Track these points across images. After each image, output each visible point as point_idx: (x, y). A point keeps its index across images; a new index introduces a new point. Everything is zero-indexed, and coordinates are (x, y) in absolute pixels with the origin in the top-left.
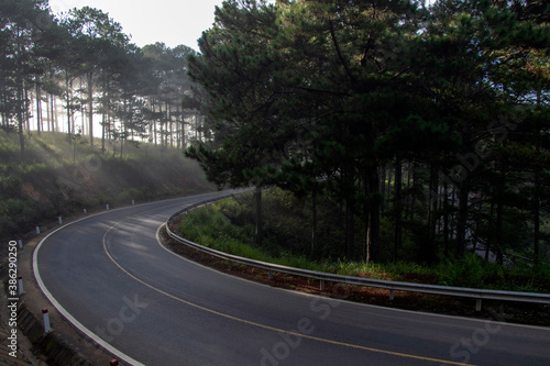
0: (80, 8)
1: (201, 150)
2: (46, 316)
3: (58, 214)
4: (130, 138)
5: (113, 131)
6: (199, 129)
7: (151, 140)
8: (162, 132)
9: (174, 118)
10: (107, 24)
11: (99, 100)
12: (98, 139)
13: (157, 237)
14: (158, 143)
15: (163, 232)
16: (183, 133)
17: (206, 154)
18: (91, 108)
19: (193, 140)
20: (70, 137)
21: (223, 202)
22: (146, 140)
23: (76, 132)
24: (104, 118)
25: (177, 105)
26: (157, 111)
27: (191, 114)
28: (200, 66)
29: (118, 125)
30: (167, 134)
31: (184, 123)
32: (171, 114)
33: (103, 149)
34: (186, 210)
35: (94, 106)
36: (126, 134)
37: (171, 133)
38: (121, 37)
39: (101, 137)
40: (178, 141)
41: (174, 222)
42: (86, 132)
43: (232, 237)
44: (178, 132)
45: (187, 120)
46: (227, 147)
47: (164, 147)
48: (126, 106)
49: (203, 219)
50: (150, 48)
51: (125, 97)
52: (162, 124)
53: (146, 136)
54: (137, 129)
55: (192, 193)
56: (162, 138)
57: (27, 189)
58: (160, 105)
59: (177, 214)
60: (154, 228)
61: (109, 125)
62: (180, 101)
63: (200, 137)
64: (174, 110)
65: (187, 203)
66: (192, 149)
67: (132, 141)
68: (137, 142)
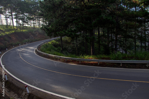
1: (45, 27)
2: (6, 76)
3: (6, 48)
4: (24, 25)
5: (20, 24)
6: (44, 22)
7: (30, 26)
8: (33, 23)
9: (36, 19)
11: (15, 15)
12: (15, 26)
13: (35, 52)
14: (33, 26)
16: (39, 23)
18: (12, 17)
19: (42, 25)
20: (7, 26)
22: (29, 26)
23: (9, 25)
24: (16, 20)
25: (37, 15)
26: (32, 17)
27: (41, 18)
28: (43, 4)
29: (21, 22)
30: (35, 24)
31: (39, 20)
32: (36, 18)
33: (17, 29)
34: (42, 44)
35: (13, 17)
36: (23, 24)
37: (36, 23)
39: (16, 26)
40: (38, 25)
41: (39, 48)
42: (12, 24)
43: (55, 50)
44: (38, 23)
46: (52, 26)
47: (34, 28)
48: (22, 16)
51: (22, 14)
52: (33, 21)
53: (29, 25)
54: (26, 22)
55: (43, 40)
56: (33, 25)
58: (32, 16)
59: (39, 46)
60: (33, 50)
61: (18, 22)
62: (38, 14)
63: (44, 24)
64: (36, 17)
65: (42, 42)
66: (42, 28)
67: (25, 26)
68: (26, 26)
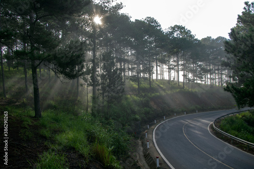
0: (173, 26)
1: (233, 87)
2: (158, 159)
3: (164, 115)
4: (195, 82)
5: (188, 79)
6: (230, 77)
7: (205, 83)
8: (211, 79)
9: (216, 72)
10: (185, 31)
11: (182, 65)
12: (181, 82)
13: (208, 129)
14: (209, 83)
15: (211, 127)
16: (221, 79)
17: (235, 89)
18: (178, 69)
19: (227, 82)
20: (169, 81)
21: (243, 114)
22: (203, 83)
23: (172, 79)
24: (184, 73)
25: (218, 66)
26: (208, 69)
27: (225, 69)
28: (231, 46)
29: (190, 76)
30: (213, 79)
31: (222, 74)
32: (215, 70)
33: (184, 87)
34: (223, 116)
35: (180, 67)
36: (194, 80)
37: (215, 79)
38: (191, 36)
39: (182, 81)
40: (219, 83)
41: (217, 122)
42: (176, 79)
44: (219, 78)
45: (223, 72)
46: (247, 86)
47: (212, 86)
48: (194, 67)
49: (232, 122)
50: (204, 40)
51: (193, 63)
52: (211, 75)
53: (204, 81)
54: (199, 77)
55: (227, 109)
56: (211, 81)
57: (152, 104)
58: (210, 66)
59: (218, 118)
60: (207, 125)
61: (186, 76)
62: (220, 63)
63: (230, 81)
64: (217, 68)
65: (223, 113)
66: (228, 87)
67: (197, 83)
68: (199, 83)
